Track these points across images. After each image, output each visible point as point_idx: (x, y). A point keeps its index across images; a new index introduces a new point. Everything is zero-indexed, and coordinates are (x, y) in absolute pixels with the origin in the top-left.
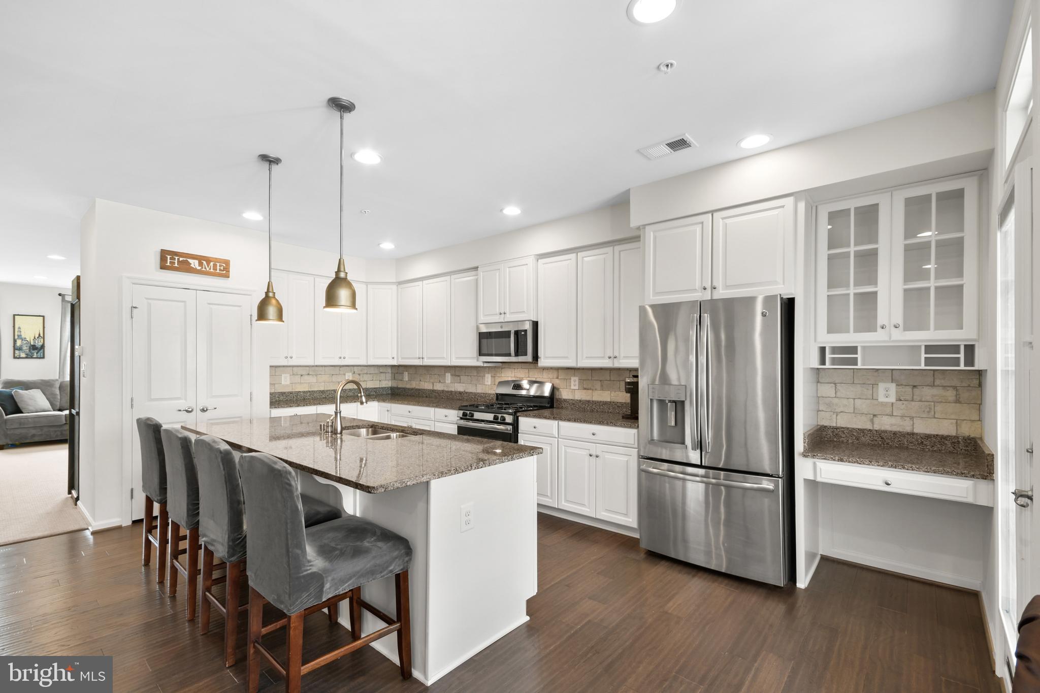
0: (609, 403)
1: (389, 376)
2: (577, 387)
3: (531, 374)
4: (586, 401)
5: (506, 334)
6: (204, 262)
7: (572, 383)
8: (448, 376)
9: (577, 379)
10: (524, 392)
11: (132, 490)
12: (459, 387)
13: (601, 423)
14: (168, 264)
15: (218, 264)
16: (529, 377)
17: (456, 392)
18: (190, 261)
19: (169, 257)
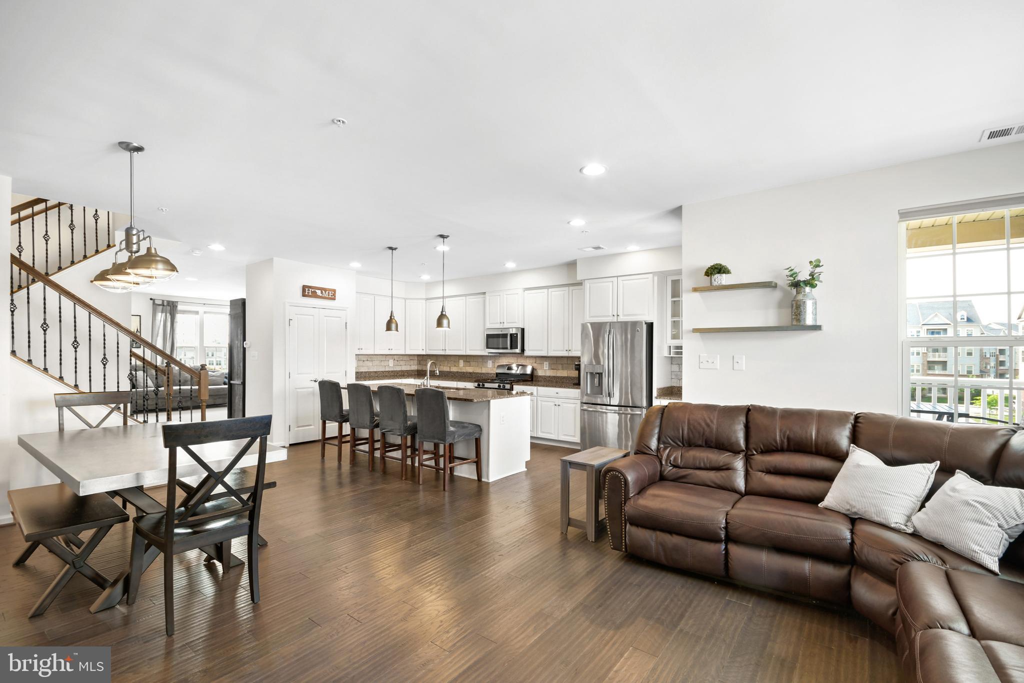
0: (567, 377)
1: (416, 362)
2: (547, 368)
3: (519, 360)
4: (553, 376)
5: (505, 336)
6: (324, 291)
7: (545, 366)
8: (461, 363)
9: (547, 363)
10: (513, 372)
12: (470, 369)
13: (561, 387)
14: (307, 294)
15: (330, 292)
16: (517, 362)
17: (467, 373)
18: (317, 291)
19: (307, 289)
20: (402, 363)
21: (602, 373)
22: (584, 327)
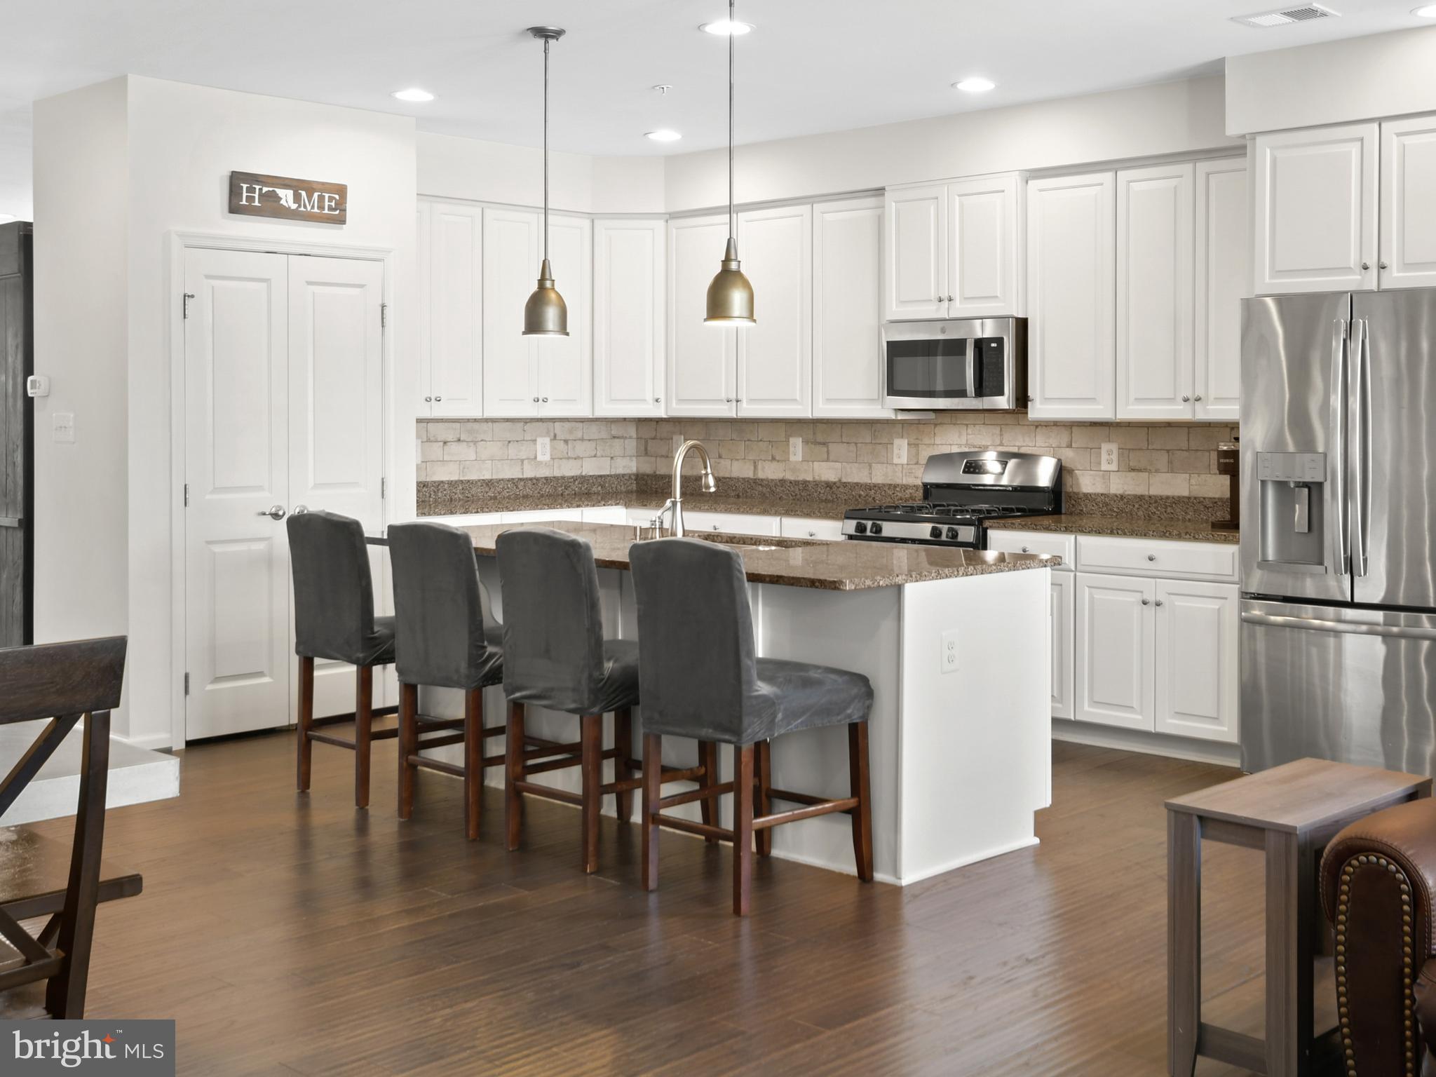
0: (1186, 500)
1: (631, 445)
2: (1114, 467)
3: (1007, 437)
4: (1135, 496)
5: (955, 348)
6: (303, 193)
7: (1104, 456)
8: (797, 449)
9: (1114, 447)
10: (988, 480)
11: (187, 677)
12: (827, 472)
13: (1165, 535)
14: (244, 202)
15: (327, 196)
16: (1001, 445)
17: (817, 484)
18: (281, 192)
19: (245, 186)
20: (581, 449)
21: (1320, 485)
22: (1251, 310)
